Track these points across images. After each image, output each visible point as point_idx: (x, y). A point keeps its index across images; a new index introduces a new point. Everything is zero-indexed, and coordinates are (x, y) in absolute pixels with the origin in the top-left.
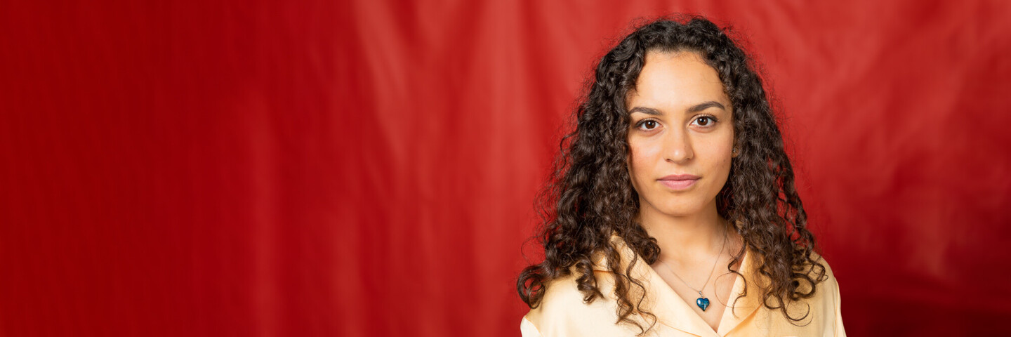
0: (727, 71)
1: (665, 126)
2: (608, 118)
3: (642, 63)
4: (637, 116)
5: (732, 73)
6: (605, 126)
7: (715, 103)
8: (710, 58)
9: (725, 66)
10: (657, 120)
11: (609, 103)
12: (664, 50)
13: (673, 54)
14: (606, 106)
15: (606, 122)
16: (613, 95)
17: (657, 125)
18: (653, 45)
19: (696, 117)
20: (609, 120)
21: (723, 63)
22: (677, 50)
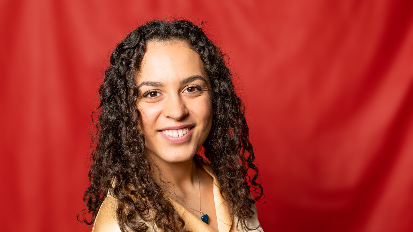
0: (206, 54)
1: (165, 95)
2: (122, 92)
3: (144, 50)
4: (144, 89)
5: (210, 55)
6: (121, 99)
7: (199, 76)
8: (193, 44)
9: (204, 50)
10: (159, 91)
11: (122, 81)
12: (160, 39)
13: (168, 42)
14: (120, 83)
15: (121, 95)
16: (125, 75)
17: (158, 94)
18: (151, 37)
19: (186, 87)
20: (123, 93)
21: (203, 48)
22: (170, 39)
